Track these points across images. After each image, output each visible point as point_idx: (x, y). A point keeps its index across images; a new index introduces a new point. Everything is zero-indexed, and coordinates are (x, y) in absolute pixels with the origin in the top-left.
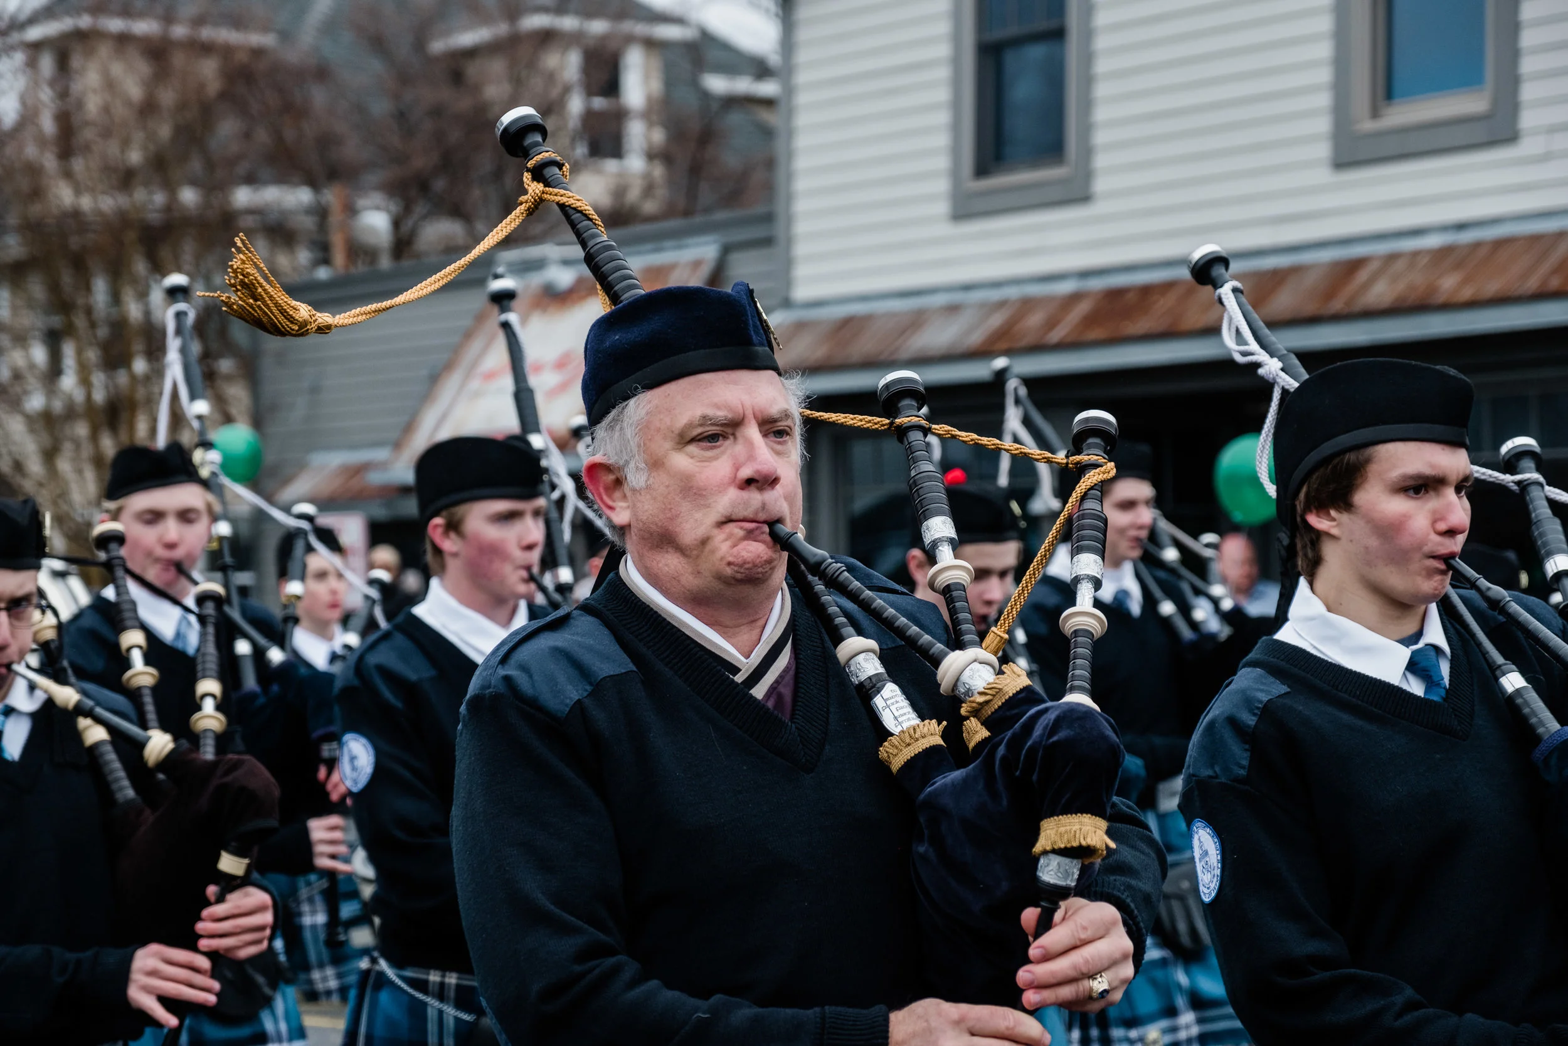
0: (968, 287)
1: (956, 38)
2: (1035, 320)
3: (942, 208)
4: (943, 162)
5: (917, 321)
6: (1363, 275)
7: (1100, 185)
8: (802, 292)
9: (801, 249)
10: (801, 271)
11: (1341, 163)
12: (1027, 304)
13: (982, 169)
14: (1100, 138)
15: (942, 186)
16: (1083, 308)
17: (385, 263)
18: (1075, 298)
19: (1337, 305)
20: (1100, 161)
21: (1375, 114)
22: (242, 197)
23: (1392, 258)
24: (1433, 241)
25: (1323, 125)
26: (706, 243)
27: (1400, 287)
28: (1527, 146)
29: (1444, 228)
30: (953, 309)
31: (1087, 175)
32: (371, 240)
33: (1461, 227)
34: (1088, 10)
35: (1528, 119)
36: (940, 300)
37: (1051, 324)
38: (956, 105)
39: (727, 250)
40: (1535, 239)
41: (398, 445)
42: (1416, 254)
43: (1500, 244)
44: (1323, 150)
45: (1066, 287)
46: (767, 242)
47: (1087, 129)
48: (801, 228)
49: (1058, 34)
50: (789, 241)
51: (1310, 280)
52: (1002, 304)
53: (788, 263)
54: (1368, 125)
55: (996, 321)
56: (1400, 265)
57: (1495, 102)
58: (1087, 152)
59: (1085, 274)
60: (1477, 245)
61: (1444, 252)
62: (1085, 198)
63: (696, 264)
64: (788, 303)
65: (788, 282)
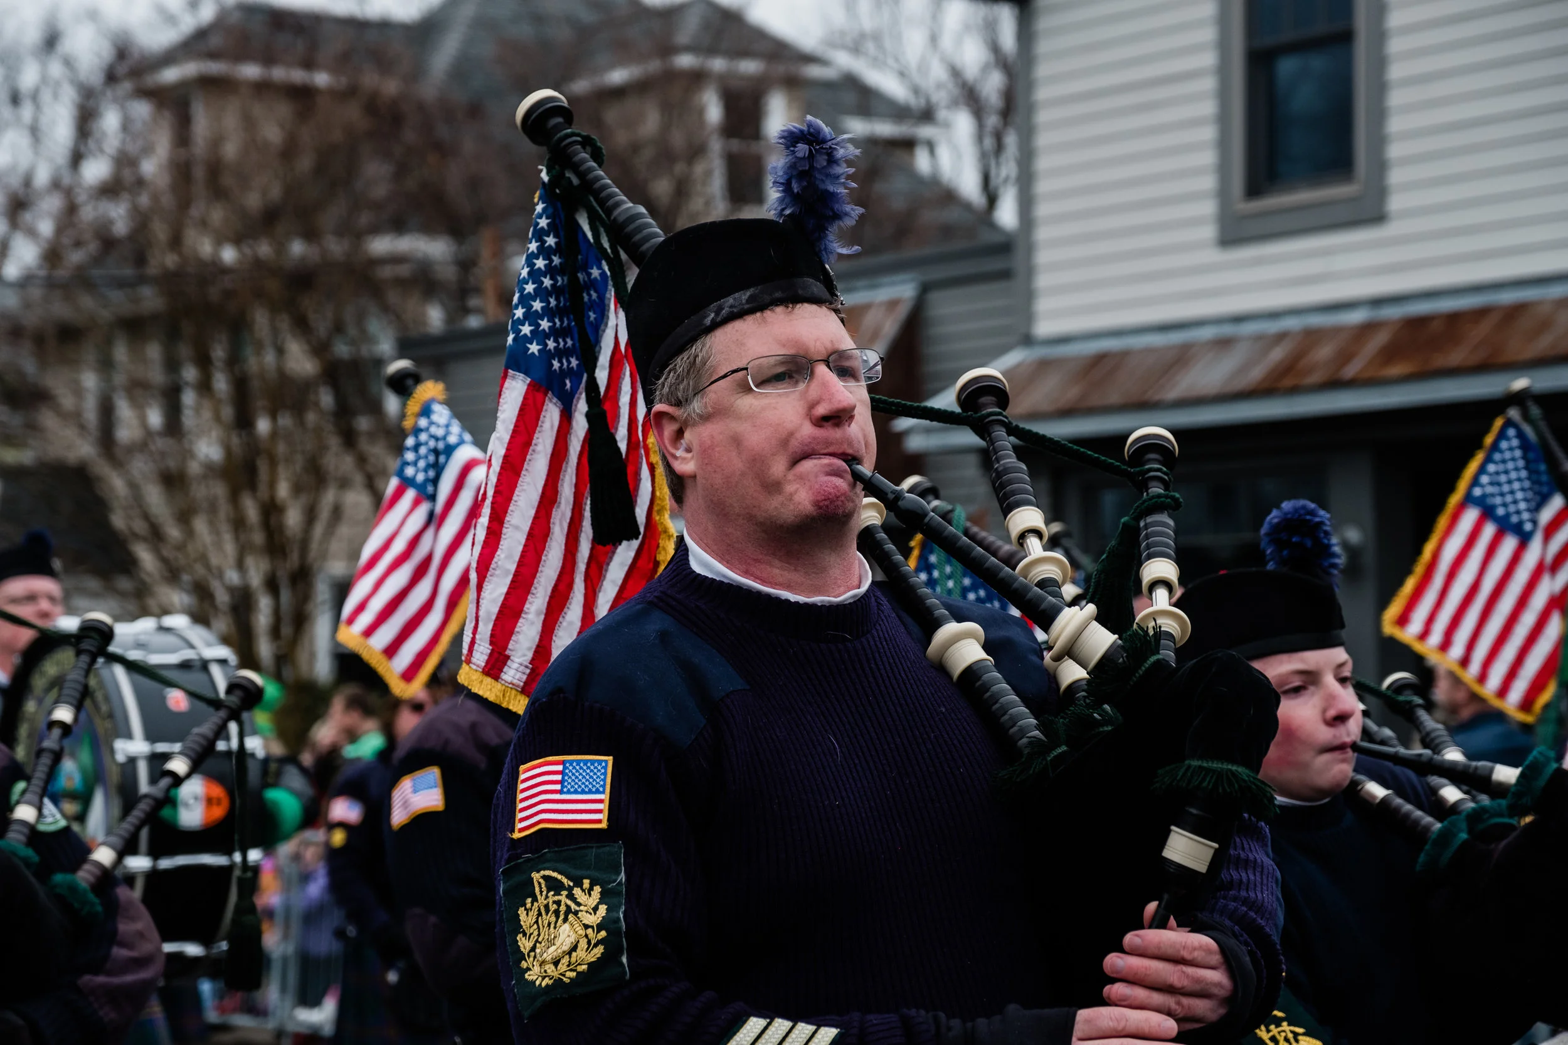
0: (1238, 319)
1: (1223, 45)
2: (1324, 352)
3: (1209, 232)
4: (1209, 182)
5: (1182, 357)
7: (1395, 203)
8: (1044, 328)
9: (1042, 281)
10: (1043, 305)
12: (1312, 336)
13: (1255, 188)
14: (1394, 151)
15: (1208, 208)
16: (1380, 339)
18: (1367, 329)
20: (1395, 177)
26: (903, 282)
30: (1224, 344)
31: (1380, 192)
34: (1380, 10)
36: (1207, 333)
37: (1345, 356)
38: (1223, 119)
39: (925, 289)
45: (1357, 317)
46: (1005, 275)
47: (1379, 141)
48: (1044, 258)
49: (1344, 38)
50: (1030, 272)
52: (1281, 337)
53: (1029, 296)
55: (1277, 354)
58: (1381, 166)
59: (1378, 302)
62: (1378, 218)
63: (893, 304)
64: (1028, 340)
65: (1028, 317)
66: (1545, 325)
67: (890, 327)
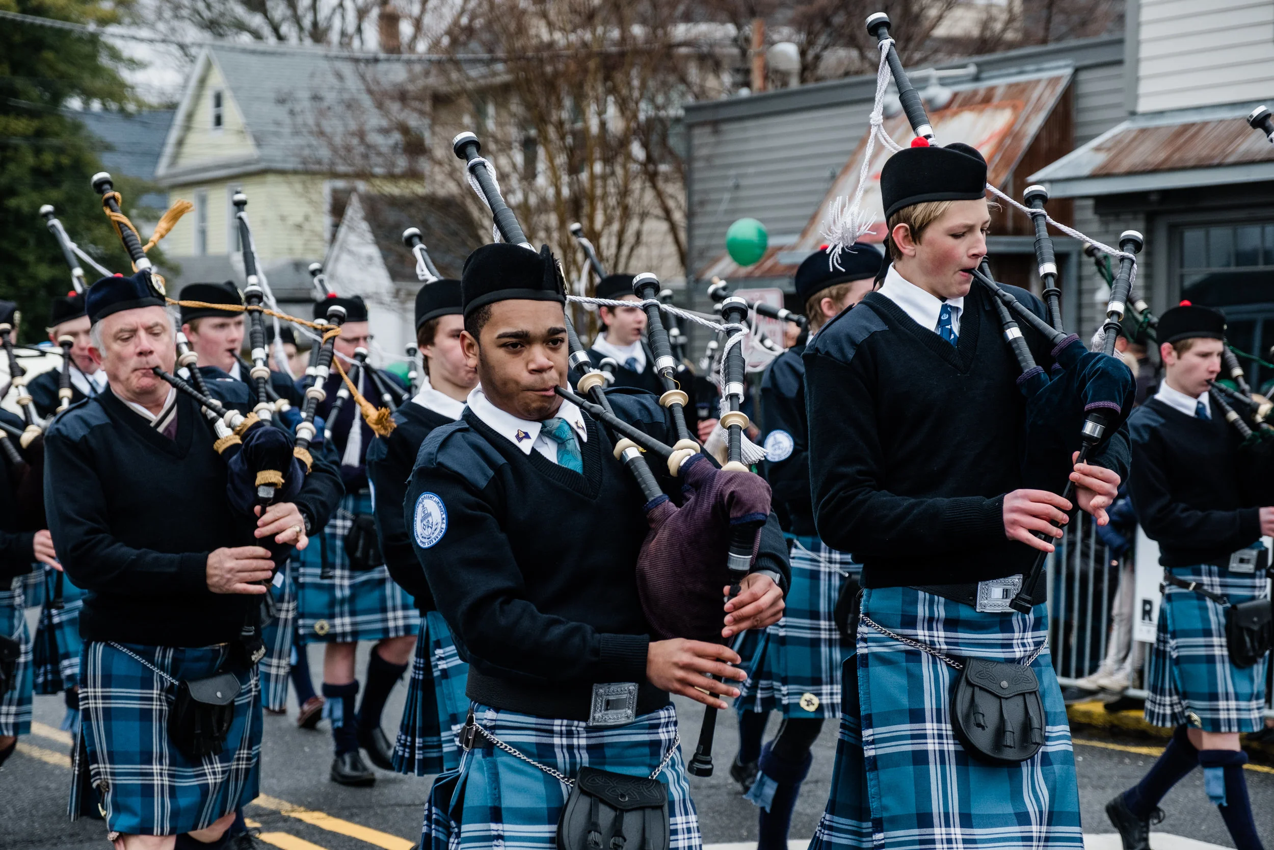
8: (1144, 106)
9: (1144, 69)
10: (1144, 87)
17: (794, 84)
22: (681, 31)
26: (1060, 67)
32: (783, 66)
39: (1077, 70)
41: (804, 233)
46: (1119, 63)
48: (1145, 51)
50: (1137, 61)
53: (1137, 80)
63: (1054, 81)
64: (1133, 114)
65: (1136, 98)
67: (1050, 101)
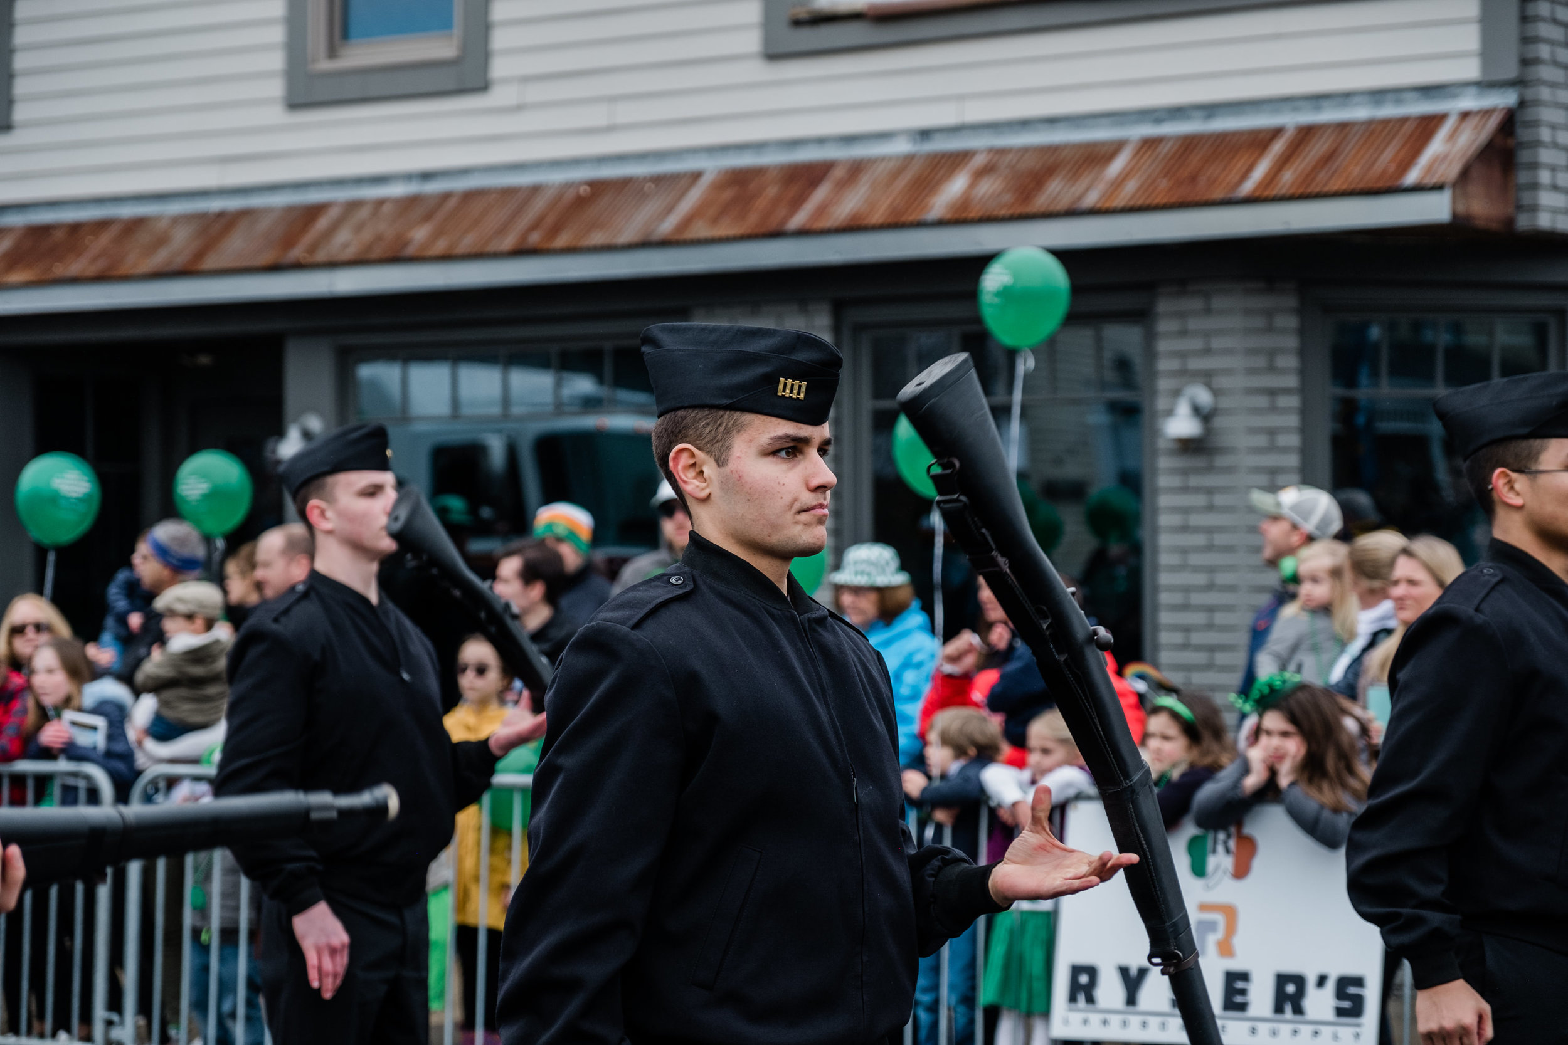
6: (322, 223)
7: (21, 113)
11: (296, 103)
14: (21, 61)
19: (297, 253)
20: (22, 87)
21: (332, 53)
23: (353, 206)
24: (397, 190)
25: (276, 61)
27: (367, 236)
28: (497, 97)
29: (408, 177)
31: (8, 102)
33: (427, 176)
35: (499, 68)
40: (508, 192)
42: (380, 203)
43: (470, 196)
44: (276, 88)
47: (10, 52)
51: (264, 224)
54: (325, 65)
56: (364, 213)
57: (464, 47)
60: (446, 196)
61: (412, 201)
62: (7, 127)
66: (162, 240)
